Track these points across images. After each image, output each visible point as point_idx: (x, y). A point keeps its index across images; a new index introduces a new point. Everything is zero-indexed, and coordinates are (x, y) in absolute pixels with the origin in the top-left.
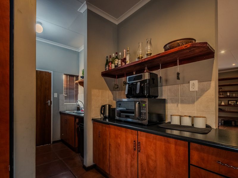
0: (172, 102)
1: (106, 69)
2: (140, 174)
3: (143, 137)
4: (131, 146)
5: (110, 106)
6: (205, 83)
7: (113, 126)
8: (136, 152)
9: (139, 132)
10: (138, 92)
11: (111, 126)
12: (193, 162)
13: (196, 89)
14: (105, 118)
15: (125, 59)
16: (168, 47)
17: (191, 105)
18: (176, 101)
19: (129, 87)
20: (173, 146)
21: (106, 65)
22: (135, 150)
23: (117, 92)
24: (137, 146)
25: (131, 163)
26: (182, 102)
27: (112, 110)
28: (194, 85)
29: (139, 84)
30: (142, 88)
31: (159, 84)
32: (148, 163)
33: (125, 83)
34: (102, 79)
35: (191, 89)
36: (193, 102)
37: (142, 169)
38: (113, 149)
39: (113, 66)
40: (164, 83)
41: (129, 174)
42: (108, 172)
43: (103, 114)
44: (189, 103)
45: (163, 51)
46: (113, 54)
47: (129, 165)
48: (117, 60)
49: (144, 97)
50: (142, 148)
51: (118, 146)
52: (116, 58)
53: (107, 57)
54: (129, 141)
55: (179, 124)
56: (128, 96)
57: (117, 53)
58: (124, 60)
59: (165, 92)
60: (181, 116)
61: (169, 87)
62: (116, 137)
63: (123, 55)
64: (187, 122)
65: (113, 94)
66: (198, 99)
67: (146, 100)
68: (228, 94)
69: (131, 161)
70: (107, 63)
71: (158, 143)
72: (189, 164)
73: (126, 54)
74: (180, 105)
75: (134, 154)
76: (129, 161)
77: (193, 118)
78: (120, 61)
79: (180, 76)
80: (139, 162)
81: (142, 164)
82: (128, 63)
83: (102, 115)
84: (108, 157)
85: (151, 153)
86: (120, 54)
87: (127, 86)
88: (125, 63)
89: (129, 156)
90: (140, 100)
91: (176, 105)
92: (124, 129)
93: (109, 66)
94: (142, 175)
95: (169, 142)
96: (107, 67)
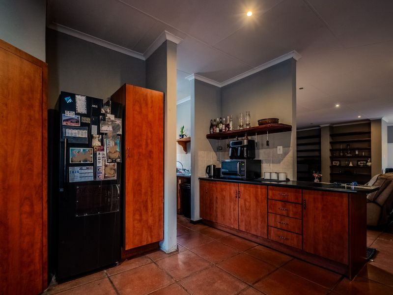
0: (266, 163)
1: (210, 132)
2: (240, 215)
3: (242, 188)
4: (233, 195)
5: (214, 166)
6: (287, 148)
7: (219, 182)
8: (237, 199)
9: (239, 184)
10: (239, 155)
11: (217, 182)
12: (269, 197)
13: (281, 153)
14: (210, 177)
15: (229, 125)
16: (261, 122)
17: (278, 164)
18: (268, 162)
19: (232, 150)
20: (259, 190)
21: (211, 128)
22: (236, 197)
23: (221, 153)
24: (238, 193)
25: (233, 208)
26: (273, 162)
27: (217, 171)
28: (280, 150)
29: (239, 148)
30: (242, 152)
31: (256, 148)
32: (245, 204)
33: (228, 146)
34: (207, 141)
35: (278, 153)
36: (279, 162)
37: (241, 210)
38: (219, 201)
39: (217, 130)
40: (260, 147)
41: (233, 217)
42: (214, 221)
43: (209, 174)
44: (277, 163)
45: (257, 125)
46: (218, 119)
47: (232, 210)
48: (221, 125)
49: (243, 158)
50: (242, 195)
51: (223, 198)
52: (220, 123)
53: (212, 120)
54: (232, 192)
55: (269, 178)
56: (231, 158)
57: (221, 118)
58: (227, 126)
59: (262, 154)
60: (271, 173)
61: (264, 150)
62: (222, 190)
63: (226, 121)
64: (274, 177)
65: (217, 155)
66: (282, 159)
67: (245, 161)
68: (357, 153)
69: (234, 206)
70: (212, 126)
71: (252, 189)
72: (268, 199)
73: (230, 121)
74: (271, 164)
75: (236, 201)
76: (232, 207)
77: (278, 174)
78: (224, 126)
79: (270, 143)
80: (240, 206)
81: (241, 207)
82: (231, 129)
83: (207, 175)
84: (215, 208)
85: (247, 197)
86: (224, 119)
87: (231, 149)
88: (229, 128)
89: (233, 203)
90: (240, 160)
91: (269, 164)
92: (228, 183)
93: (213, 129)
94: (241, 214)
95: (257, 188)
96: (212, 130)
